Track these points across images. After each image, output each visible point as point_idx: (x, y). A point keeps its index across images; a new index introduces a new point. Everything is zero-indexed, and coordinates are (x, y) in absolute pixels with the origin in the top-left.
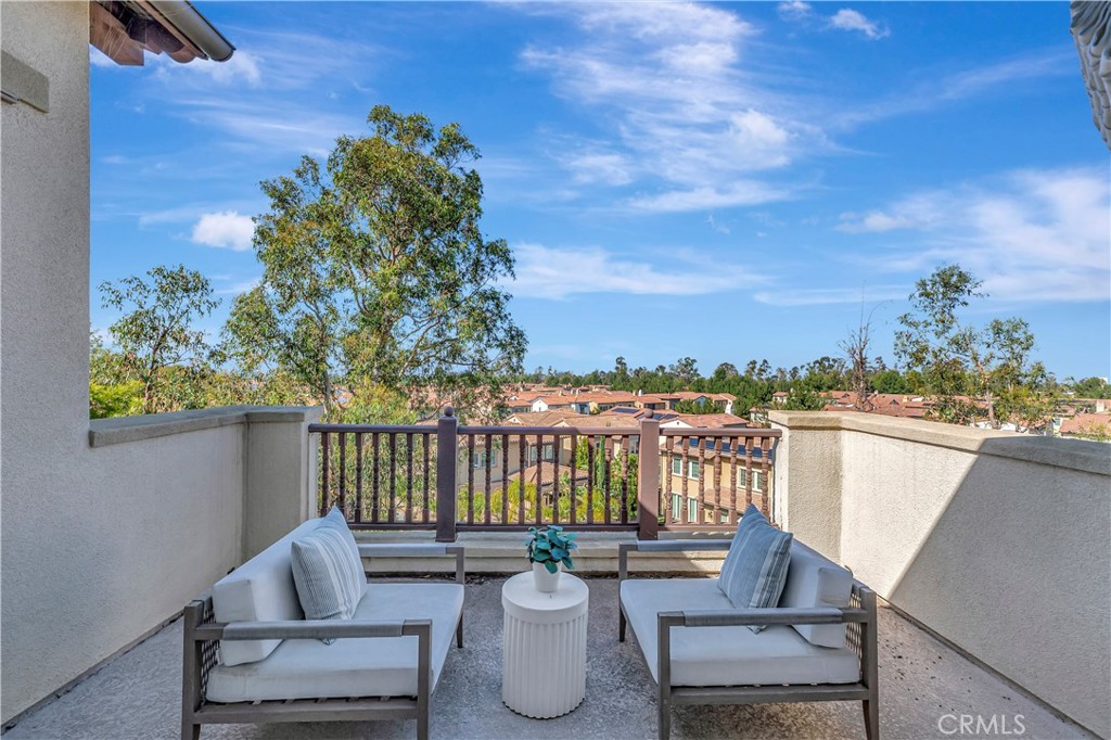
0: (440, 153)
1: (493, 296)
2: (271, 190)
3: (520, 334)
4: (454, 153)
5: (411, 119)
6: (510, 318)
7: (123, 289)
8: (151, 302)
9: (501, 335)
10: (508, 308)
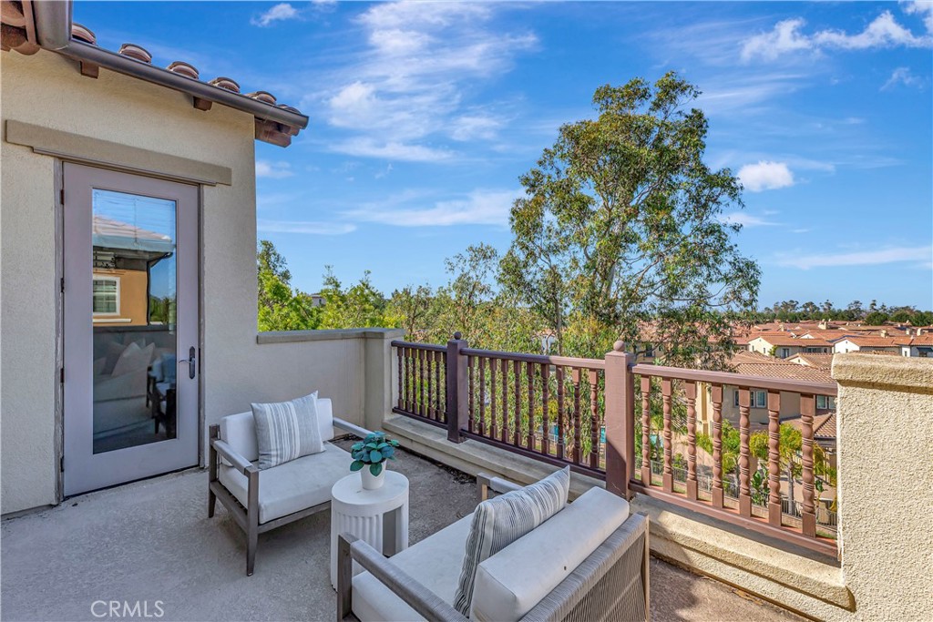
0: (657, 106)
1: (713, 230)
2: (526, 181)
3: (750, 265)
4: (672, 99)
5: (628, 87)
6: (735, 249)
7: (454, 261)
8: (467, 268)
9: (725, 268)
10: (733, 239)
